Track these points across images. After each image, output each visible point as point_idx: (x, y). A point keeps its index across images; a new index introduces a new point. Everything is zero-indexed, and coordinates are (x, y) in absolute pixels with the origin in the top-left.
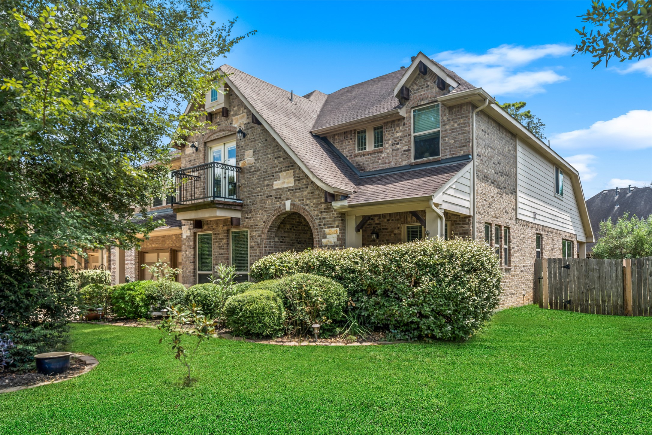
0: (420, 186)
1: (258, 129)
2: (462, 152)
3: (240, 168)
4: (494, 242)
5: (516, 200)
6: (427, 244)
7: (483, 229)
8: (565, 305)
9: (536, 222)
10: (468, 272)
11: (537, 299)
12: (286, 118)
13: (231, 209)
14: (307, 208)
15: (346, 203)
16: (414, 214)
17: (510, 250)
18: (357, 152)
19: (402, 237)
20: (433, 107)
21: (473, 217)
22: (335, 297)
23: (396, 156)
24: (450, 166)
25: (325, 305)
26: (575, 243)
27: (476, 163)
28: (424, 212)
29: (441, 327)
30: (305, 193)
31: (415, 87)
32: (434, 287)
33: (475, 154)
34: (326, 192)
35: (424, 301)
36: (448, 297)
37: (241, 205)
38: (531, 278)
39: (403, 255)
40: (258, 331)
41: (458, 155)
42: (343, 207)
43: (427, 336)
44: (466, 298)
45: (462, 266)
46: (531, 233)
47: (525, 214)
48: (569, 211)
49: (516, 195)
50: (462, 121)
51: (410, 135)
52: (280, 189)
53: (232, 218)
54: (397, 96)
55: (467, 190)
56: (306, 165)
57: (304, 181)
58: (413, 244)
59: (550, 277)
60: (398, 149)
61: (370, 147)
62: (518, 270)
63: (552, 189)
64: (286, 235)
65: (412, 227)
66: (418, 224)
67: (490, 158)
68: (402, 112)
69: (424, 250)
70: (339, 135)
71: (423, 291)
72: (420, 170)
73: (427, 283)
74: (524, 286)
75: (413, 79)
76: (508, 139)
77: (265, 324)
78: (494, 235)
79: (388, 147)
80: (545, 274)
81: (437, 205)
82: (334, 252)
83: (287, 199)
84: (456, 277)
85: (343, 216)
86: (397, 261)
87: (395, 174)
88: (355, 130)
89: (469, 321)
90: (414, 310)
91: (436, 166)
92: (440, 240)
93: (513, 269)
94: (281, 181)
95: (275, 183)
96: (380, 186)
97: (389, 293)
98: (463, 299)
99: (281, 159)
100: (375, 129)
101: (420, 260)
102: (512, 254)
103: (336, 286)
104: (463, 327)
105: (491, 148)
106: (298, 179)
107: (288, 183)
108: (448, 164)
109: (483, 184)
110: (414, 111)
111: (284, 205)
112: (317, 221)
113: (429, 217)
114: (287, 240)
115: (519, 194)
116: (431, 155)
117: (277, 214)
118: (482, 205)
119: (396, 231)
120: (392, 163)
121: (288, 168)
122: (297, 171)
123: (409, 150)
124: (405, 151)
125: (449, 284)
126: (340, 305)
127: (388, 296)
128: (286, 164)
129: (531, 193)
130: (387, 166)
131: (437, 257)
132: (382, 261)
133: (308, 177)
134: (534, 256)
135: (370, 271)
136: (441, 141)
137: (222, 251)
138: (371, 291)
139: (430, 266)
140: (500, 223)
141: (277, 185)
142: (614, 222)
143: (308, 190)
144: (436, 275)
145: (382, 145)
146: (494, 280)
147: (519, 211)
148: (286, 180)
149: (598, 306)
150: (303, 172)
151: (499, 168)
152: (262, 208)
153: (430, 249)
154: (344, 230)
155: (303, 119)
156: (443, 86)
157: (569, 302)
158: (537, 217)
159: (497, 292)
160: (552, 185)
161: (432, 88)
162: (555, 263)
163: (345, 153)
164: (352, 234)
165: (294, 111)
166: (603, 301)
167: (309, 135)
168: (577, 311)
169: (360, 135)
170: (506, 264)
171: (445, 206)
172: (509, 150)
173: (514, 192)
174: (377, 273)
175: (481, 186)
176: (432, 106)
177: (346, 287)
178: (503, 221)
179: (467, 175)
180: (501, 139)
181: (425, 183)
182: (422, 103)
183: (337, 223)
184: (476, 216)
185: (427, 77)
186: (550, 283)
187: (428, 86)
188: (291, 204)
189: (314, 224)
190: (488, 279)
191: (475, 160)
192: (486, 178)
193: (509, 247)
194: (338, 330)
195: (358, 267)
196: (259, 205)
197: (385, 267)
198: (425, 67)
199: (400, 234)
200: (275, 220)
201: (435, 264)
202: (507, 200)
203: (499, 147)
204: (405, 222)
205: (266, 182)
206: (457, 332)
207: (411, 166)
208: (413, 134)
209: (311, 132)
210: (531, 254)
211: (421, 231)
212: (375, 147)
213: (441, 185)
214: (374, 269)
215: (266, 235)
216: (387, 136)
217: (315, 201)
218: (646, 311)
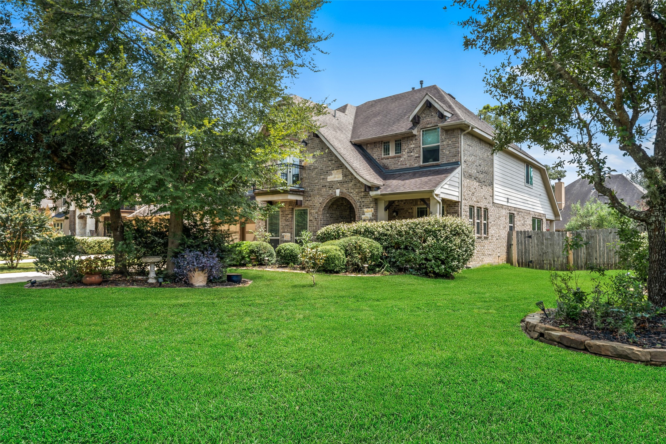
0: (426, 182)
1: (317, 140)
2: (454, 160)
3: (303, 166)
4: (476, 218)
5: (493, 189)
6: (430, 219)
7: (468, 210)
8: (528, 265)
9: (509, 205)
10: (454, 235)
11: (509, 260)
12: (334, 132)
13: (297, 194)
14: (351, 194)
15: (379, 192)
16: (423, 200)
17: (488, 224)
18: (383, 156)
19: (414, 215)
20: (436, 129)
21: (461, 202)
22: (376, 250)
23: (410, 160)
24: (446, 169)
25: (370, 254)
26: (544, 220)
27: (463, 167)
28: (429, 199)
29: (438, 266)
30: (350, 185)
31: (424, 115)
32: (434, 243)
33: (463, 161)
34: (365, 185)
35: (429, 251)
36: (443, 249)
37: (303, 192)
38: (505, 244)
39: (417, 225)
40: (331, 268)
41: (451, 161)
42: (377, 195)
43: (430, 272)
44: (453, 250)
45: (451, 232)
46: (505, 212)
47: (500, 199)
48: (538, 196)
49: (493, 186)
50: (454, 139)
51: (420, 147)
52: (333, 181)
53: (297, 200)
54: (412, 121)
55: (457, 185)
56: (352, 167)
57: (350, 177)
58: (422, 219)
59: (518, 244)
60: (412, 156)
61: (392, 153)
62: (495, 239)
63: (523, 181)
64: (334, 212)
65: (421, 208)
66: (425, 206)
67: (473, 163)
68: (415, 132)
69: (429, 222)
70: (371, 144)
71: (428, 246)
72: (427, 171)
73: (431, 240)
74: (499, 250)
75: (422, 110)
76: (487, 148)
77: (336, 264)
78: (476, 214)
79: (405, 154)
80: (514, 242)
81: (437, 195)
82: (373, 224)
83: (337, 189)
84: (447, 238)
85: (376, 201)
86: (413, 229)
87: (410, 173)
88: (382, 141)
89: (455, 263)
90: (423, 256)
91: (437, 168)
92: (439, 217)
93: (490, 238)
94: (333, 176)
95: (329, 177)
96: (400, 181)
97: (408, 247)
98: (451, 250)
99: (333, 162)
100: (396, 141)
101: (427, 228)
102: (489, 227)
103: (376, 244)
104: (451, 266)
105: (474, 156)
106: (345, 176)
107: (338, 178)
108: (445, 168)
109: (468, 180)
110: (423, 131)
111: (335, 192)
112: (358, 204)
113: (432, 202)
114: (334, 216)
115: (495, 185)
116: (434, 161)
117: (329, 198)
118: (467, 194)
119: (410, 211)
120: (408, 165)
121: (338, 168)
122: (345, 170)
123: (419, 157)
124: (416, 157)
125: (443, 241)
126: (379, 254)
127: (408, 249)
128: (336, 165)
129: (505, 184)
130: (404, 167)
131: (436, 226)
132: (404, 228)
133: (352, 174)
134: (508, 229)
135: (397, 234)
136: (440, 152)
137: (288, 223)
138: (397, 246)
139: (433, 231)
140: (480, 206)
141: (330, 178)
142: (582, 204)
143: (352, 183)
144: (436, 236)
145: (400, 152)
146: (471, 241)
147: (495, 197)
148: (337, 176)
149: (550, 264)
150: (349, 171)
151: (480, 169)
152: (318, 194)
153: (432, 222)
154: (377, 209)
155: (344, 131)
156: (442, 117)
157: (531, 262)
158: (510, 201)
159: (472, 248)
160: (523, 177)
161: (435, 117)
162: (521, 234)
163: (375, 156)
164: (382, 212)
165: (338, 125)
166: (554, 261)
167: (350, 144)
168: (536, 268)
169: (386, 144)
170: (485, 233)
171: (443, 196)
172: (488, 156)
173: (491, 184)
174: (401, 236)
175: (466, 182)
176: (434, 128)
177: (381, 244)
178: (482, 205)
179: (457, 175)
180: (482, 149)
181: (430, 180)
182: (428, 126)
183: (372, 205)
184: (463, 201)
185: (431, 109)
186: (518, 248)
187: (432, 115)
188: (340, 192)
189: (356, 206)
190: (467, 240)
191: (463, 164)
192: (470, 176)
193: (488, 222)
194: (377, 269)
195: (389, 233)
196: (316, 192)
197: (406, 232)
198: (430, 104)
199: (413, 212)
200: (328, 203)
201: (436, 230)
202: (485, 191)
203: (480, 154)
204: (416, 204)
205: (322, 177)
206: (447, 270)
207: (421, 167)
208: (422, 146)
209: (351, 142)
210: (505, 227)
211: (427, 211)
212: (396, 153)
213: (440, 182)
214: (399, 233)
215: (321, 212)
216: (404, 146)
217: (357, 190)
218: (582, 267)
